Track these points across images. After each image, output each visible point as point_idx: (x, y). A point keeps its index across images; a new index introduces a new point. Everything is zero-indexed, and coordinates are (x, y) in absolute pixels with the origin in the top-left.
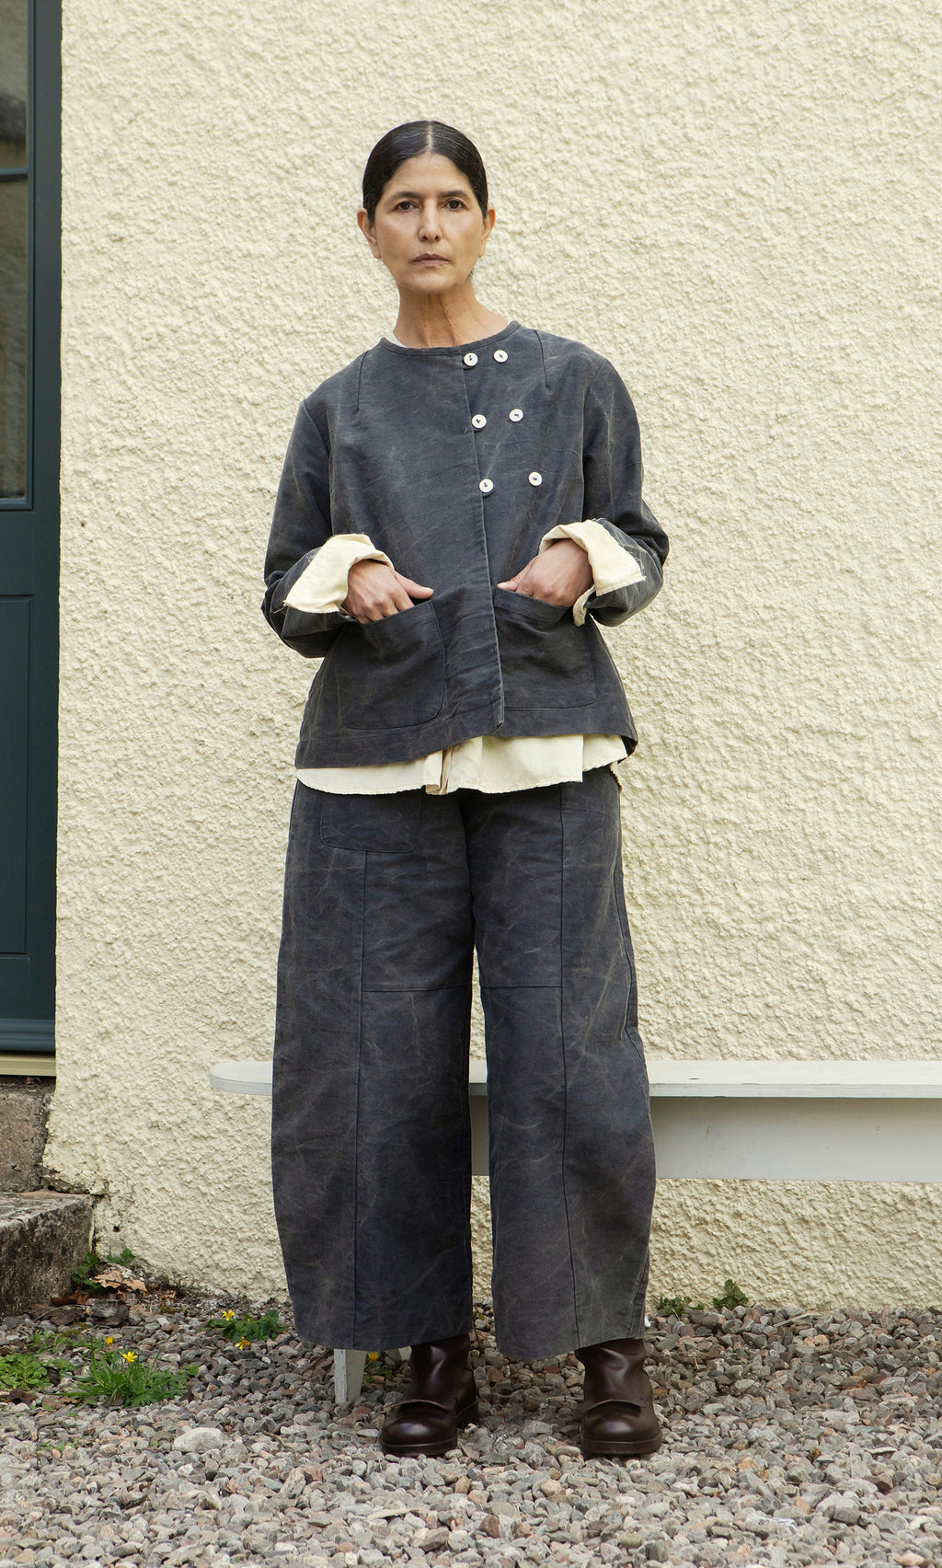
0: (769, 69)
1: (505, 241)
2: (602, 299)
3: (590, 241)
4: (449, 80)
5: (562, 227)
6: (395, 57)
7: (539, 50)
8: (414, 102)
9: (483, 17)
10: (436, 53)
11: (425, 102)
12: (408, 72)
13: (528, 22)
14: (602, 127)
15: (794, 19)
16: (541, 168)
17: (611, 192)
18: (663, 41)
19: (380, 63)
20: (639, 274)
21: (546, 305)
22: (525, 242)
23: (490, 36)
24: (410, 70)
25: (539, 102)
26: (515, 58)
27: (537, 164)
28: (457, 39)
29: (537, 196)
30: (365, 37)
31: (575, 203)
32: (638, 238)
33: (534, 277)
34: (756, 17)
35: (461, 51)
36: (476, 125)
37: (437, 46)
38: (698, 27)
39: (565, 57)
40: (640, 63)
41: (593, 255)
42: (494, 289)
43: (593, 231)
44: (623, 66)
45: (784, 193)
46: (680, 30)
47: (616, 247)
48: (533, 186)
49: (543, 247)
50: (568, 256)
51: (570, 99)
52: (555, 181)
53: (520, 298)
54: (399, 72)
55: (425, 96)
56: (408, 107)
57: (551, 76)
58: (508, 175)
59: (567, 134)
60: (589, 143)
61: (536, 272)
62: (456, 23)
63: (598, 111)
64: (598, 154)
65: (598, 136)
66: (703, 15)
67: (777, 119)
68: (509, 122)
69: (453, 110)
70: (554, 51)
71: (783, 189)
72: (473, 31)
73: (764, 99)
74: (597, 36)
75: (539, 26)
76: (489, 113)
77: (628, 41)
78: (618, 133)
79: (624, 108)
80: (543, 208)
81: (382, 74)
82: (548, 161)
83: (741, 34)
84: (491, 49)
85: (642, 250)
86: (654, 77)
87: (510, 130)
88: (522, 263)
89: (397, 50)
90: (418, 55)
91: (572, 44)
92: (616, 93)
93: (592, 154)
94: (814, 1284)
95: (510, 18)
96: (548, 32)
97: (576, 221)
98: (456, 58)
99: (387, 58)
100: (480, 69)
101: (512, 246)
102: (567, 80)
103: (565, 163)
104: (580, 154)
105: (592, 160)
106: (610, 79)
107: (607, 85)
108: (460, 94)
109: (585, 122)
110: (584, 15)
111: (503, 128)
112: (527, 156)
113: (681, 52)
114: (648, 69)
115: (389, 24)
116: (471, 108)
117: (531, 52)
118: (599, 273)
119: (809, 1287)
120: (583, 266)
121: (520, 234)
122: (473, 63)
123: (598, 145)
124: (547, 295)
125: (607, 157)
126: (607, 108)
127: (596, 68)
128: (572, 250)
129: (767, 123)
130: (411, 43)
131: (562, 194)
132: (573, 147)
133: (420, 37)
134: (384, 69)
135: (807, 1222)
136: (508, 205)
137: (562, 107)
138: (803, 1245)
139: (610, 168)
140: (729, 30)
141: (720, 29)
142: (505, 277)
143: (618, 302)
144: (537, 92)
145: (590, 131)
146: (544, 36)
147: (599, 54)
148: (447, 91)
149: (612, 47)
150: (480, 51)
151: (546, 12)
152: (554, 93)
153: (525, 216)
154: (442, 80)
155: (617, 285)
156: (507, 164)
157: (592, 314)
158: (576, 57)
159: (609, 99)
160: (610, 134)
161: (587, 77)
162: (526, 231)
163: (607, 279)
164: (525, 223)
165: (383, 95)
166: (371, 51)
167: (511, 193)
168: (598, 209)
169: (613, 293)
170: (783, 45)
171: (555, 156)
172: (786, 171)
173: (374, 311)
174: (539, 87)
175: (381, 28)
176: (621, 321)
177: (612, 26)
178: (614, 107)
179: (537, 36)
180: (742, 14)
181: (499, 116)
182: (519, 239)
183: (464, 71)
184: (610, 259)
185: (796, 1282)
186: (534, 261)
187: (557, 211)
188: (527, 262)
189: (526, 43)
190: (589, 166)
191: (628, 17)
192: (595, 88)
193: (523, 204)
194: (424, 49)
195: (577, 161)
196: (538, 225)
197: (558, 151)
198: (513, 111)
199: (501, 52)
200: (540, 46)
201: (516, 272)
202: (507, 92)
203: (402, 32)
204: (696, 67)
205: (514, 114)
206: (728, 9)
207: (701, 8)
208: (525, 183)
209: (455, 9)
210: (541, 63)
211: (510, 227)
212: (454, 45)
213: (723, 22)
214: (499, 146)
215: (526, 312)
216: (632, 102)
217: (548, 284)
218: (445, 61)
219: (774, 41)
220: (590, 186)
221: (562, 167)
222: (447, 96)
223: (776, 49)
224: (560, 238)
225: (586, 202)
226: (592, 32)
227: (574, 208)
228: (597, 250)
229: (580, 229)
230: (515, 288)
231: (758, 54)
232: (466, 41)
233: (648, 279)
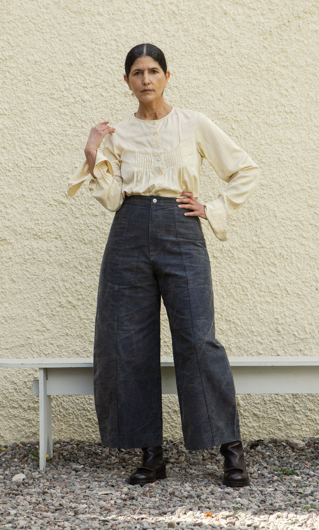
0: (171, 42)
1: (81, 89)
2: (114, 111)
3: (110, 91)
4: (62, 35)
5: (100, 86)
6: (43, 26)
7: (94, 28)
8: (49, 41)
9: (74, 15)
10: (58, 26)
11: (53, 41)
12: (47, 31)
13: (90, 19)
14: (115, 55)
15: (180, 27)
16: (94, 67)
17: (118, 76)
18: (136, 30)
19: (37, 27)
20: (127, 104)
21: (95, 111)
22: (88, 90)
23: (77, 22)
24: (48, 30)
25: (94, 45)
26: (85, 30)
27: (93, 65)
28: (65, 22)
29: (92, 76)
30: (32, 18)
31: (105, 79)
32: (127, 92)
33: (90, 102)
34: (167, 25)
35: (66, 26)
36: (71, 50)
37: (58, 24)
38: (148, 26)
39: (102, 31)
40: (128, 36)
41: (111, 96)
42: (76, 105)
43: (111, 89)
44: (123, 36)
45: (176, 82)
46: (142, 27)
47: (119, 94)
48: (91, 72)
49: (94, 92)
50: (103, 96)
51: (104, 45)
52: (98, 71)
53: (85, 108)
54: (44, 31)
55: (53, 40)
56: (47, 43)
57: (98, 37)
58: (82, 68)
59: (104, 57)
60: (111, 60)
61: (91, 100)
62: (65, 17)
63: (114, 50)
64: (114, 64)
65: (114, 58)
66: (149, 22)
67: (174, 58)
68: (83, 51)
69: (63, 45)
70: (99, 29)
71: (175, 80)
72: (71, 20)
73: (170, 51)
74: (113, 25)
75: (94, 20)
76: (76, 47)
77: (124, 28)
78: (120, 58)
79: (123, 50)
80: (94, 80)
81: (38, 31)
82: (96, 64)
83: (162, 30)
84: (77, 26)
85: (128, 96)
86: (133, 41)
87: (83, 53)
88: (86, 97)
89: (44, 24)
90: (51, 26)
91: (105, 27)
92: (120, 45)
93: (111, 63)
94: (178, 431)
95: (84, 17)
96: (97, 23)
97: (105, 85)
98: (64, 28)
99: (40, 26)
100: (73, 33)
101: (83, 91)
102: (103, 39)
103: (102, 65)
104: (107, 63)
105: (111, 66)
106: (118, 40)
107: (117, 42)
108: (66, 40)
109: (109, 53)
110: (109, 19)
111: (81, 52)
112: (89, 62)
113: (142, 34)
114: (131, 38)
115: (41, 15)
116: (70, 45)
117: (91, 29)
118: (113, 102)
119: (177, 433)
120: (108, 99)
121: (86, 87)
122: (70, 30)
123: (113, 61)
124: (95, 108)
125: (117, 65)
126: (117, 49)
127: (113, 36)
128: (104, 94)
129: (170, 59)
130: (49, 21)
131: (101, 76)
132: (105, 61)
133: (52, 20)
134: (39, 30)
135: (176, 412)
136: (82, 77)
137: (101, 47)
138: (175, 419)
139: (117, 69)
140: (158, 28)
141: (155, 27)
142: (80, 101)
143: (119, 112)
144: (93, 42)
145: (111, 56)
146: (95, 24)
147: (115, 32)
148: (61, 39)
149: (119, 30)
150: (73, 27)
151: (96, 16)
152: (99, 43)
153: (88, 81)
154: (60, 35)
155: (119, 106)
156: (82, 64)
157: (110, 115)
158: (107, 32)
159: (118, 46)
160: (118, 57)
161: (110, 39)
162: (88, 87)
163: (116, 104)
164: (88, 84)
165: (39, 38)
166: (34, 23)
167: (83, 74)
168: (113, 81)
169: (118, 109)
170: (176, 35)
171: (99, 63)
172: (177, 75)
173: (33, 109)
174: (93, 40)
175: (38, 16)
176: (120, 118)
177: (119, 23)
178: (119, 49)
179: (93, 24)
180: (162, 24)
181: (80, 49)
182: (86, 89)
183: (67, 33)
184: (117, 98)
185: (172, 431)
186: (90, 97)
187: (99, 81)
188: (88, 97)
189: (89, 26)
190: (110, 67)
191: (124, 21)
192: (113, 42)
193: (87, 78)
194: (53, 24)
195: (106, 66)
196: (92, 85)
197: (100, 61)
198: (84, 47)
199: (80, 27)
200: (94, 27)
201: (85, 100)
202: (82, 41)
203: (46, 18)
204: (147, 39)
205: (85, 48)
206: (158, 21)
207: (149, 20)
208: (88, 71)
209: (65, 12)
210: (94, 33)
211: (82, 85)
212: (64, 24)
213: (156, 25)
214: (79, 58)
215: (87, 113)
216: (125, 48)
217: (95, 104)
218: (61, 29)
219: (173, 33)
220: (111, 74)
221: (101, 67)
222: (61, 40)
223: (174, 35)
224: (100, 90)
225: (109, 79)
226: (112, 24)
227: (105, 81)
228: (112, 95)
229: (107, 87)
230: (84, 105)
231: (168, 36)
232: (68, 23)
233: (130, 105)
